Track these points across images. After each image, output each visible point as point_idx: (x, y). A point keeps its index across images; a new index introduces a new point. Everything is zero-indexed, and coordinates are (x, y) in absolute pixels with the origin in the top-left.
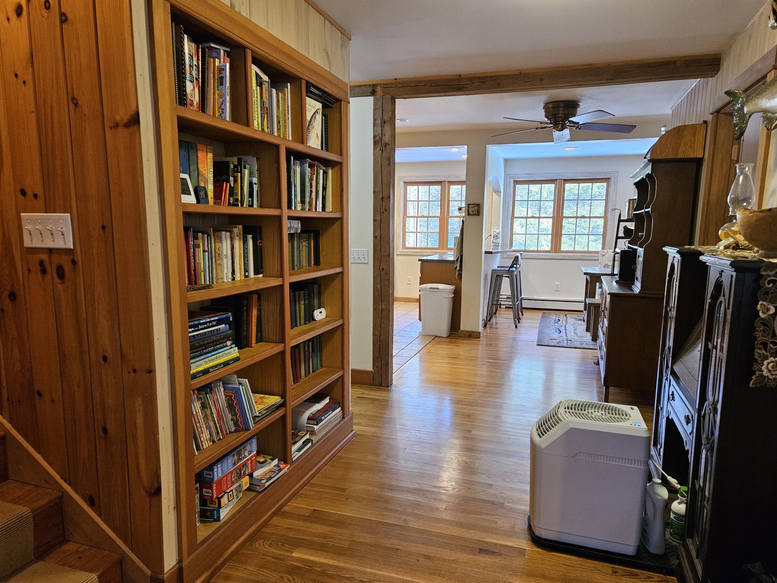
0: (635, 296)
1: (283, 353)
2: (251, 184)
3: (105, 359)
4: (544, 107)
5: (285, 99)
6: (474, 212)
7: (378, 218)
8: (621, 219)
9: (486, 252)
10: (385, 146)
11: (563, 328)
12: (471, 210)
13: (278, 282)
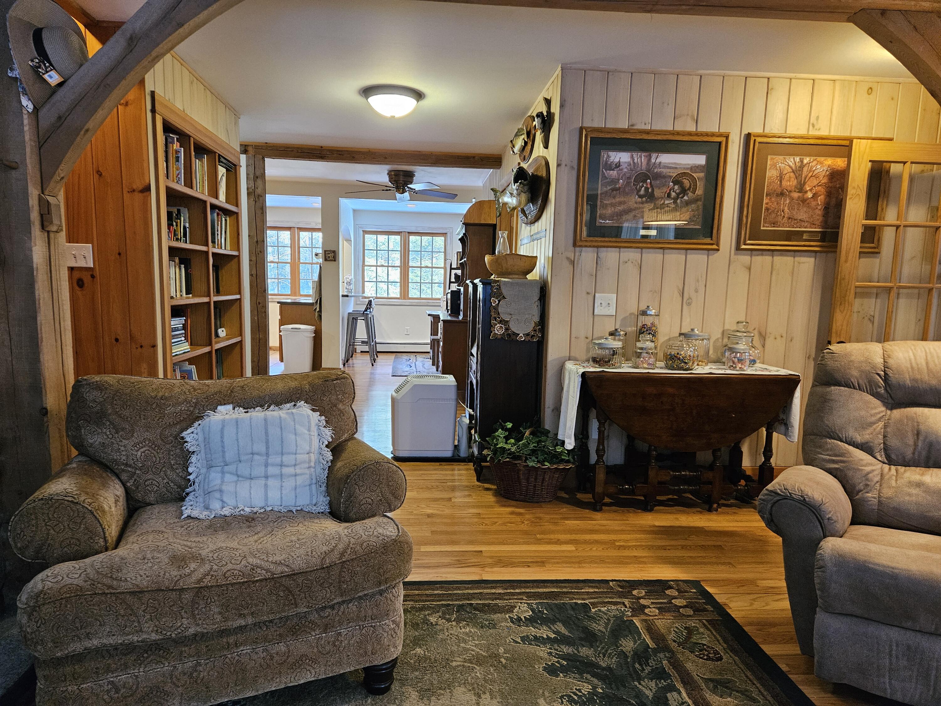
0: (460, 322)
1: (210, 353)
2: (185, 228)
3: (117, 340)
4: (388, 174)
5: (203, 166)
6: (331, 258)
7: (254, 259)
8: (452, 267)
9: (343, 296)
10: (258, 198)
11: (414, 364)
12: (327, 256)
13: (206, 300)
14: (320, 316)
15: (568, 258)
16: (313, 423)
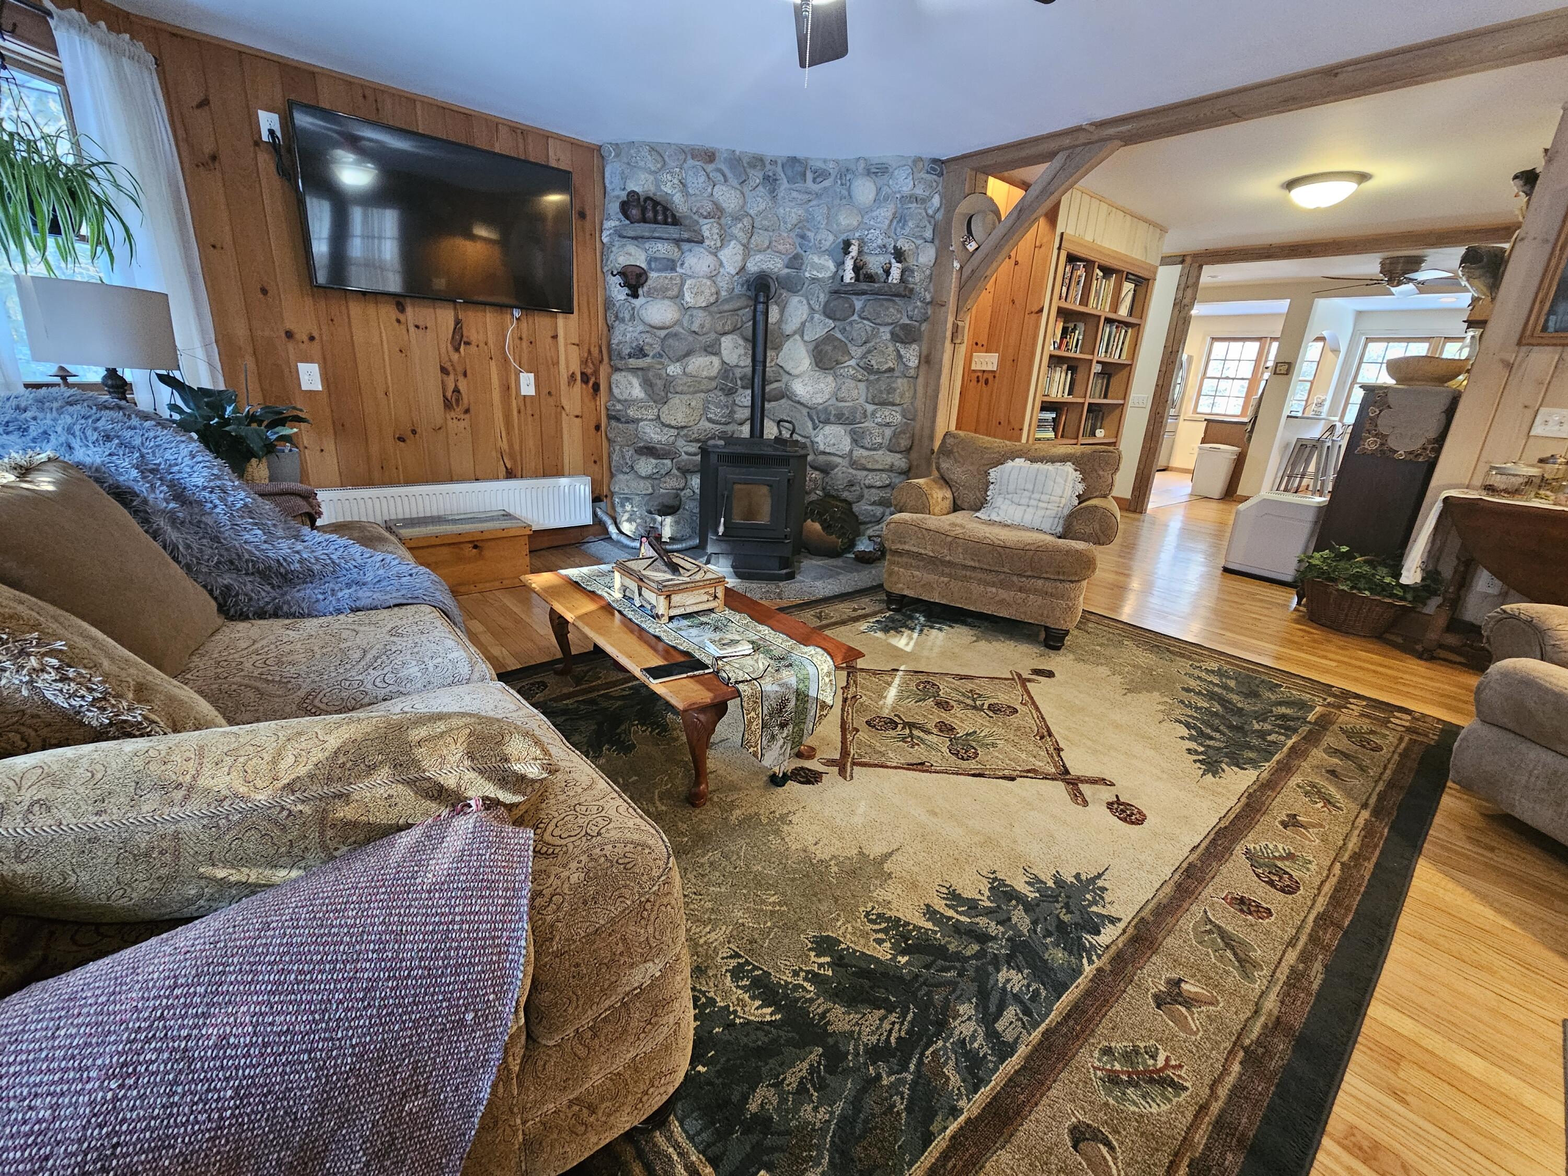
2: (1078, 340)
3: (999, 423)
4: (1380, 263)
5: (1110, 285)
6: (1284, 372)
12: (1280, 369)
13: (1081, 400)
14: (1250, 438)
15: (1502, 361)
16: (1070, 478)
